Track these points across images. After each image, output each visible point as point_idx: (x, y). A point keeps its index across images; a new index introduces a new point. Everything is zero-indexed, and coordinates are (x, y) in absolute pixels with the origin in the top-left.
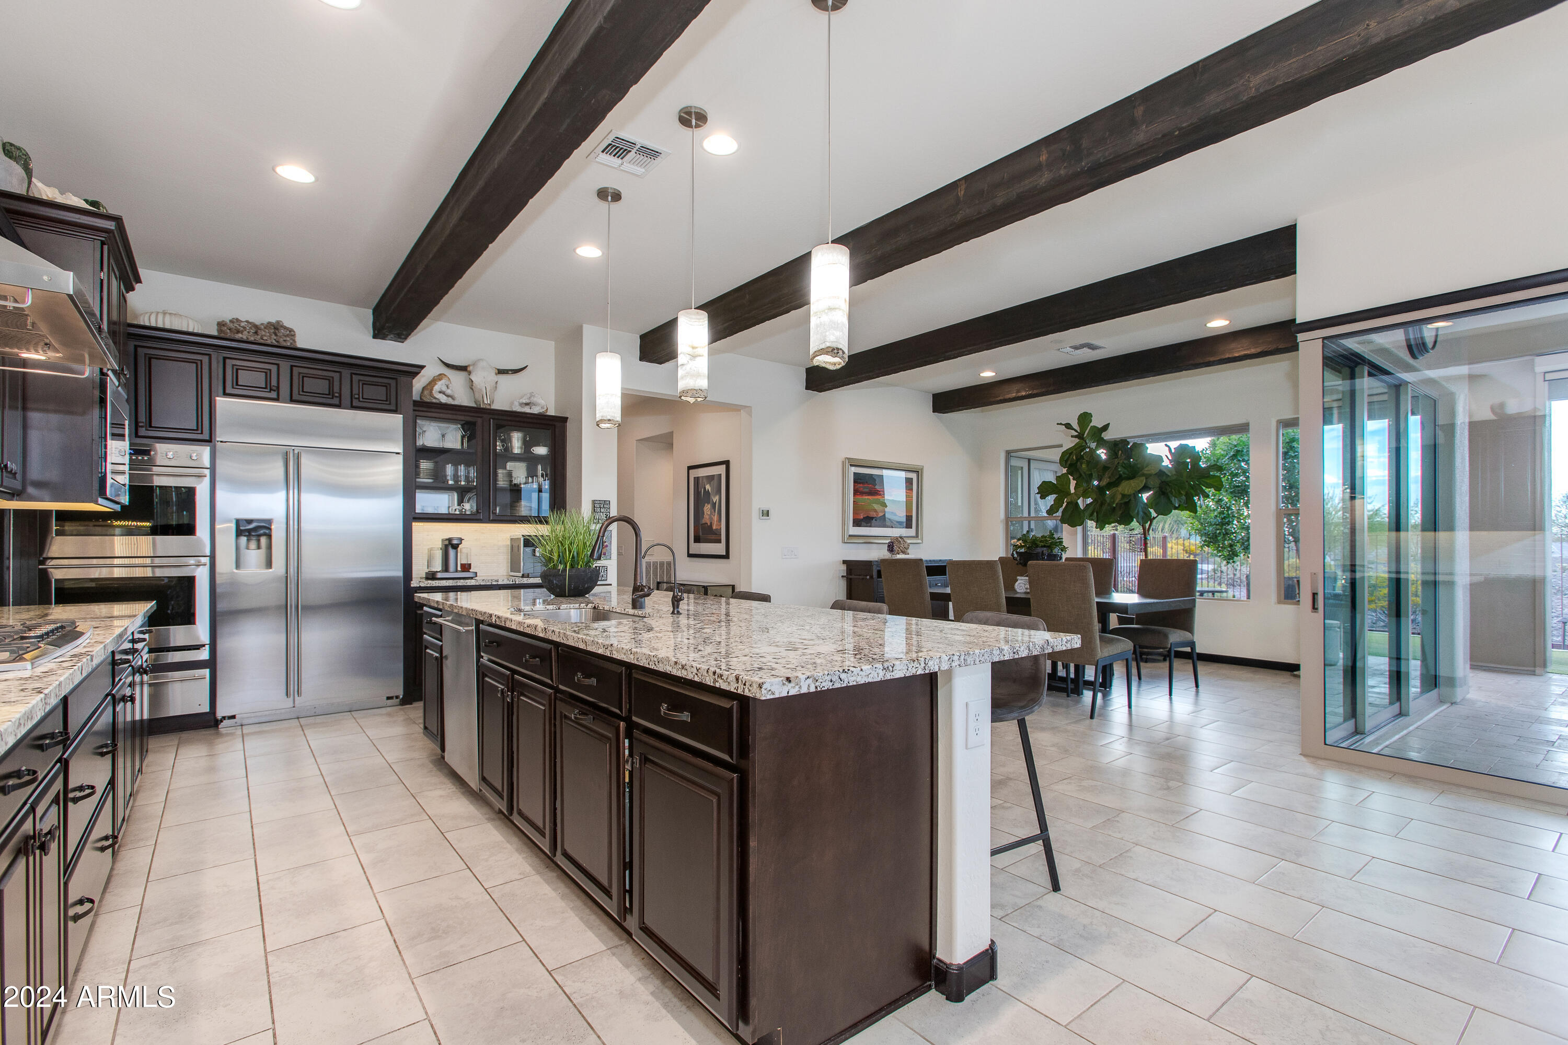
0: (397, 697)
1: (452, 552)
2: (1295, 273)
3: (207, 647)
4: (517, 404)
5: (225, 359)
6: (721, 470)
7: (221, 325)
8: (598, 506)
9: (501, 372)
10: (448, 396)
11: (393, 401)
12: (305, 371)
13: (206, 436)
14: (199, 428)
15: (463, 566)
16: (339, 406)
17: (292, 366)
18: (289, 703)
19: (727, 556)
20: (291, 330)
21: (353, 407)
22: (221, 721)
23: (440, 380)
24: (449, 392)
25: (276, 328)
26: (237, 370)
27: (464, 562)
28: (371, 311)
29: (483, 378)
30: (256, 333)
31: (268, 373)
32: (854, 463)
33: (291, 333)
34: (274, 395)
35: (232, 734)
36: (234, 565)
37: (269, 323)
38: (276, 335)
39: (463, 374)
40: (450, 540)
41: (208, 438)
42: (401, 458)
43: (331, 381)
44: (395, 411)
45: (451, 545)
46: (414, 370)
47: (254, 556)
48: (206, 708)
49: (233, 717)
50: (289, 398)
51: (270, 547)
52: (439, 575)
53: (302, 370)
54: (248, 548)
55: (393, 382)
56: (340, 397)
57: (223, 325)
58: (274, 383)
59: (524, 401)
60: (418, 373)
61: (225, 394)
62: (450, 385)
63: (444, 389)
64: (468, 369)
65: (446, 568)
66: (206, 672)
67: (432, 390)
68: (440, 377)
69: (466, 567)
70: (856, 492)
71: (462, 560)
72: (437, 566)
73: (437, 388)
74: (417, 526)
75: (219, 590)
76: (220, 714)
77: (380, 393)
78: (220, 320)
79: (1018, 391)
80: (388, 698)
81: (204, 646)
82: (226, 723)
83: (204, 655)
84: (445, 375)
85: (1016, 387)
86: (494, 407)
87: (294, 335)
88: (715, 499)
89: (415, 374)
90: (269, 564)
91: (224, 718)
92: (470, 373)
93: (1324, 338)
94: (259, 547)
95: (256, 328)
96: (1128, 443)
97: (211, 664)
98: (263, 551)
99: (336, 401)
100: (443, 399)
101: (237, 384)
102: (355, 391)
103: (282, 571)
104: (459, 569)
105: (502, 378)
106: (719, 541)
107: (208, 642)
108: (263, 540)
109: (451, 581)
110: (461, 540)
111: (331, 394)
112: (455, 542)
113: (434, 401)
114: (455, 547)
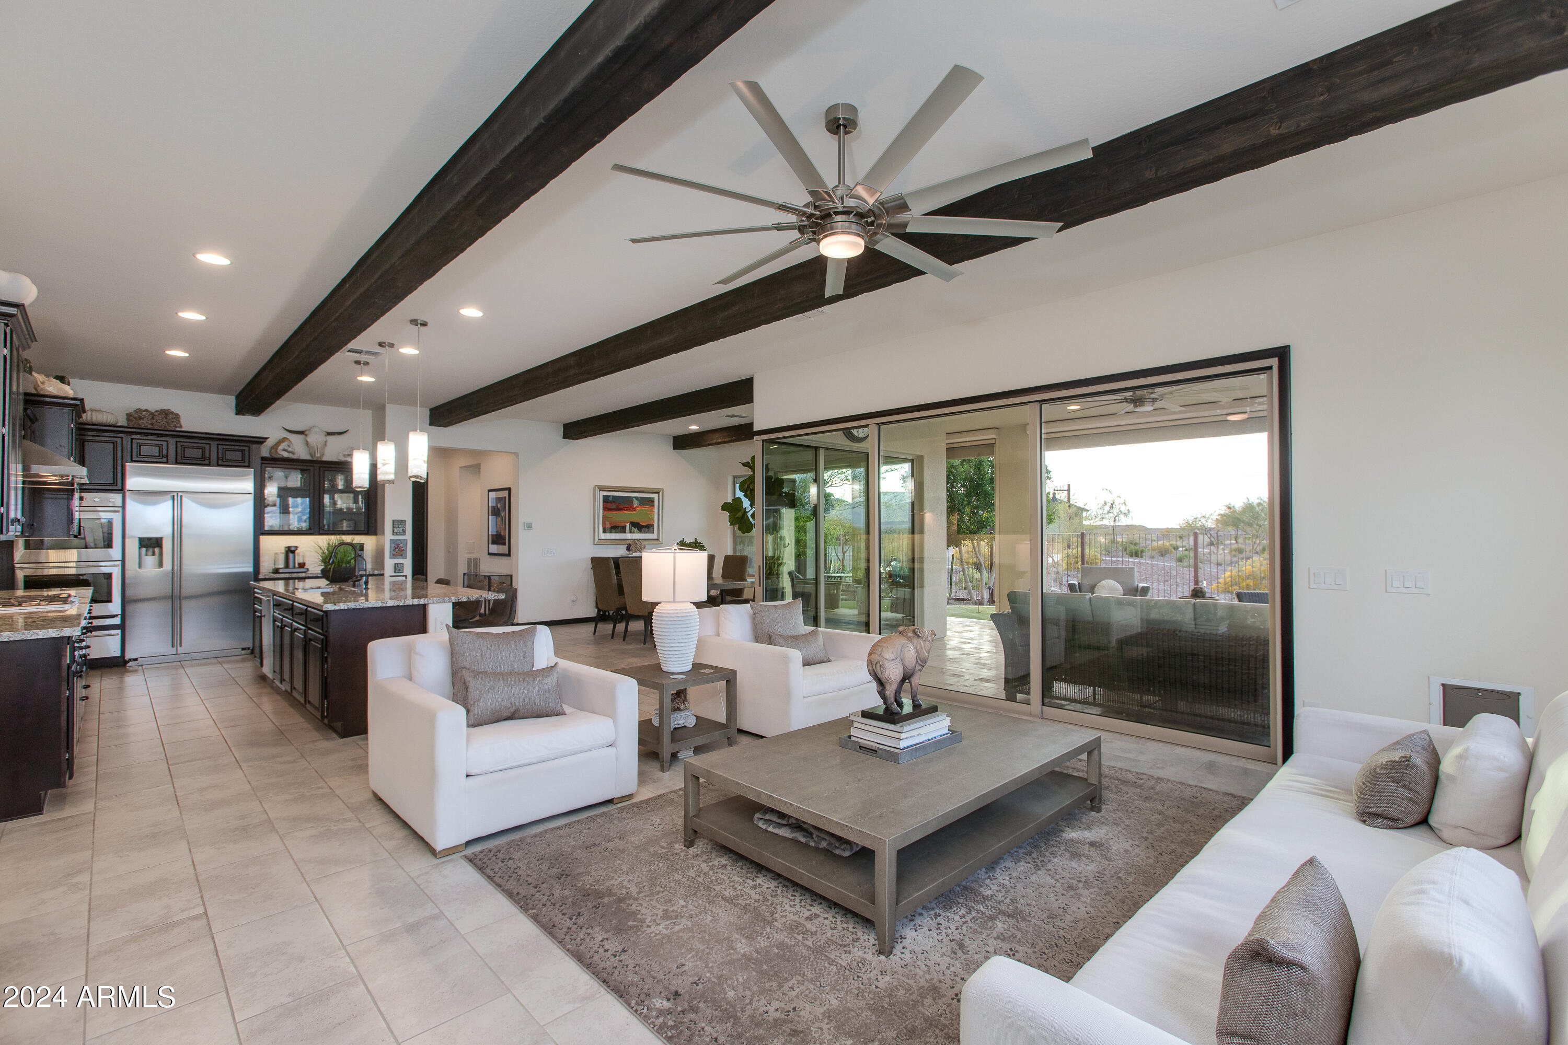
0: (249, 649)
1: (291, 555)
2: (752, 401)
3: (120, 616)
4: (341, 455)
5: (132, 439)
6: (505, 494)
7: (129, 415)
8: (396, 524)
9: (329, 434)
10: (289, 452)
11: (247, 460)
12: (185, 444)
13: (119, 487)
14: (115, 482)
15: (299, 564)
16: (209, 465)
17: (177, 442)
18: (174, 651)
19: (509, 555)
20: (178, 415)
21: (218, 465)
22: (128, 662)
23: (283, 442)
24: (290, 449)
25: (166, 414)
26: (140, 446)
27: (301, 561)
28: (234, 398)
29: (315, 439)
30: (153, 418)
31: (160, 447)
32: (602, 489)
33: (177, 416)
34: (165, 460)
35: (136, 671)
36: (137, 566)
37: (162, 410)
38: (166, 418)
39: (301, 437)
40: (289, 548)
41: (120, 488)
42: (252, 497)
43: (203, 449)
44: (248, 467)
45: (290, 551)
46: (261, 441)
47: (150, 561)
48: (118, 654)
49: (136, 660)
50: (175, 462)
51: (161, 554)
52: (281, 571)
53: (183, 444)
54: (146, 555)
55: (246, 449)
56: (210, 459)
57: (131, 415)
58: (165, 453)
59: (346, 453)
60: (264, 442)
61: (132, 461)
62: (291, 445)
63: (286, 448)
64: (305, 433)
65: (287, 566)
66: (119, 632)
67: (277, 449)
68: (283, 440)
69: (302, 565)
70: (605, 509)
71: (299, 560)
72: (281, 564)
73: (281, 447)
74: (263, 539)
75: (127, 581)
76: (127, 657)
77: (238, 455)
78: (128, 412)
79: (717, 439)
80: (243, 649)
81: (117, 615)
82: (131, 663)
83: (117, 621)
84: (287, 439)
85: (717, 435)
86: (326, 458)
87: (179, 418)
88: (503, 514)
89: (261, 443)
90: (161, 564)
91: (130, 660)
92: (306, 435)
93: (763, 441)
94: (154, 554)
95: (153, 415)
96: (772, 479)
97: (122, 627)
98: (156, 557)
99: (207, 462)
100: (286, 455)
101: (140, 455)
102: (220, 455)
103: (170, 568)
104: (297, 566)
105: (330, 438)
106: (504, 544)
107: (120, 613)
108: (157, 550)
109: (287, 574)
110: (297, 547)
111: (203, 458)
112: (293, 549)
113: (279, 456)
114: (293, 552)
